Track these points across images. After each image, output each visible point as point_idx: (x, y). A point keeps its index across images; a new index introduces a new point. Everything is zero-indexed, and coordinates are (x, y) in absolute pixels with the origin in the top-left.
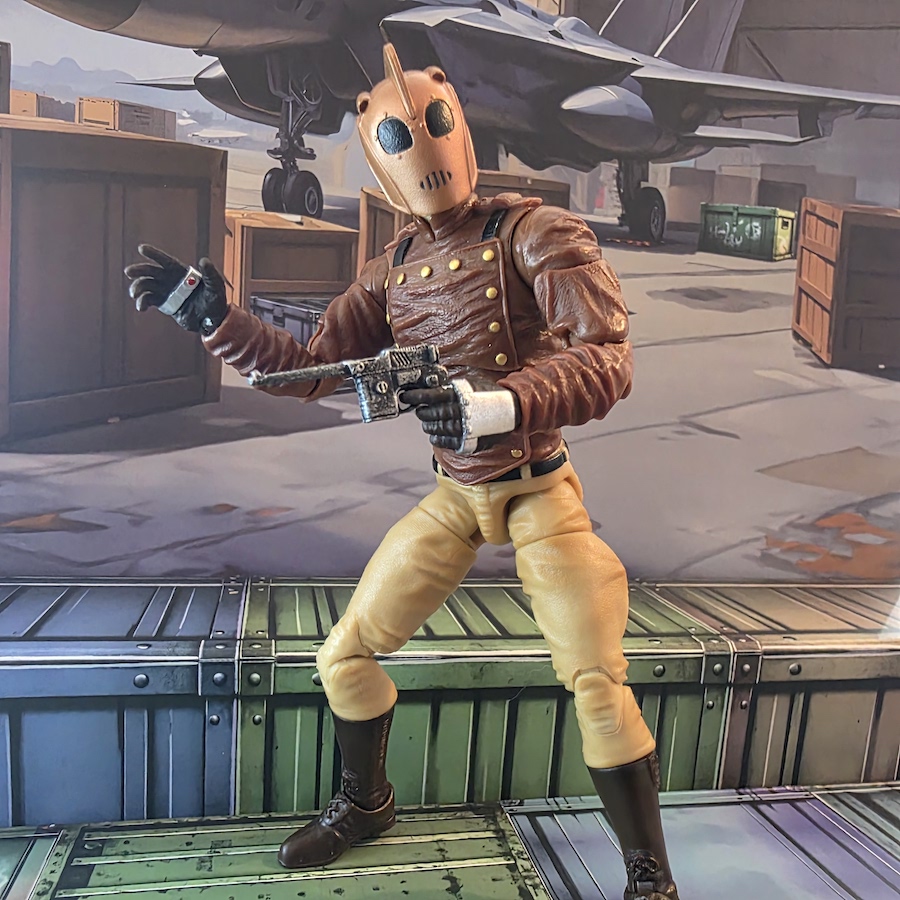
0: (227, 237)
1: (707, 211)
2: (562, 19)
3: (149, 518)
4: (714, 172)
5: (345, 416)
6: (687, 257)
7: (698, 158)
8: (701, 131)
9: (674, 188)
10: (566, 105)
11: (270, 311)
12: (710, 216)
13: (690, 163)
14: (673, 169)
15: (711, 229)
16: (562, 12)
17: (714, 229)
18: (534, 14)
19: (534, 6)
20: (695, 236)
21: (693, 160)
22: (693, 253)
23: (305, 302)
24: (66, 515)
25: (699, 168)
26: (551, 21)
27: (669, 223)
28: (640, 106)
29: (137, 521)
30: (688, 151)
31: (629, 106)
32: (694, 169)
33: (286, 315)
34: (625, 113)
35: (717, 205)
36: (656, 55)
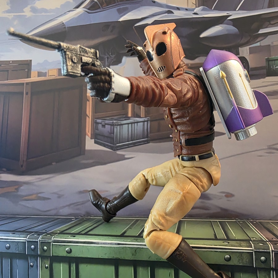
0: (88, 102)
1: (268, 60)
2: (197, 8)
3: (63, 195)
4: (270, 45)
5: (126, 156)
6: (262, 80)
7: (261, 42)
8: (260, 32)
9: (251, 55)
10: (202, 36)
11: (101, 123)
12: (270, 62)
13: (258, 44)
14: (250, 48)
15: (272, 67)
16: (197, 6)
17: (273, 67)
18: (187, 10)
19: (186, 7)
20: (265, 71)
21: (259, 43)
22: (264, 78)
23: (112, 119)
24: (40, 195)
25: (262, 45)
26: (193, 10)
27: (251, 68)
28: (232, 29)
29: (60, 197)
30: (256, 40)
31: (227, 30)
32: (260, 46)
33: (106, 124)
34: (226, 33)
35: (273, 57)
36: (237, 10)
